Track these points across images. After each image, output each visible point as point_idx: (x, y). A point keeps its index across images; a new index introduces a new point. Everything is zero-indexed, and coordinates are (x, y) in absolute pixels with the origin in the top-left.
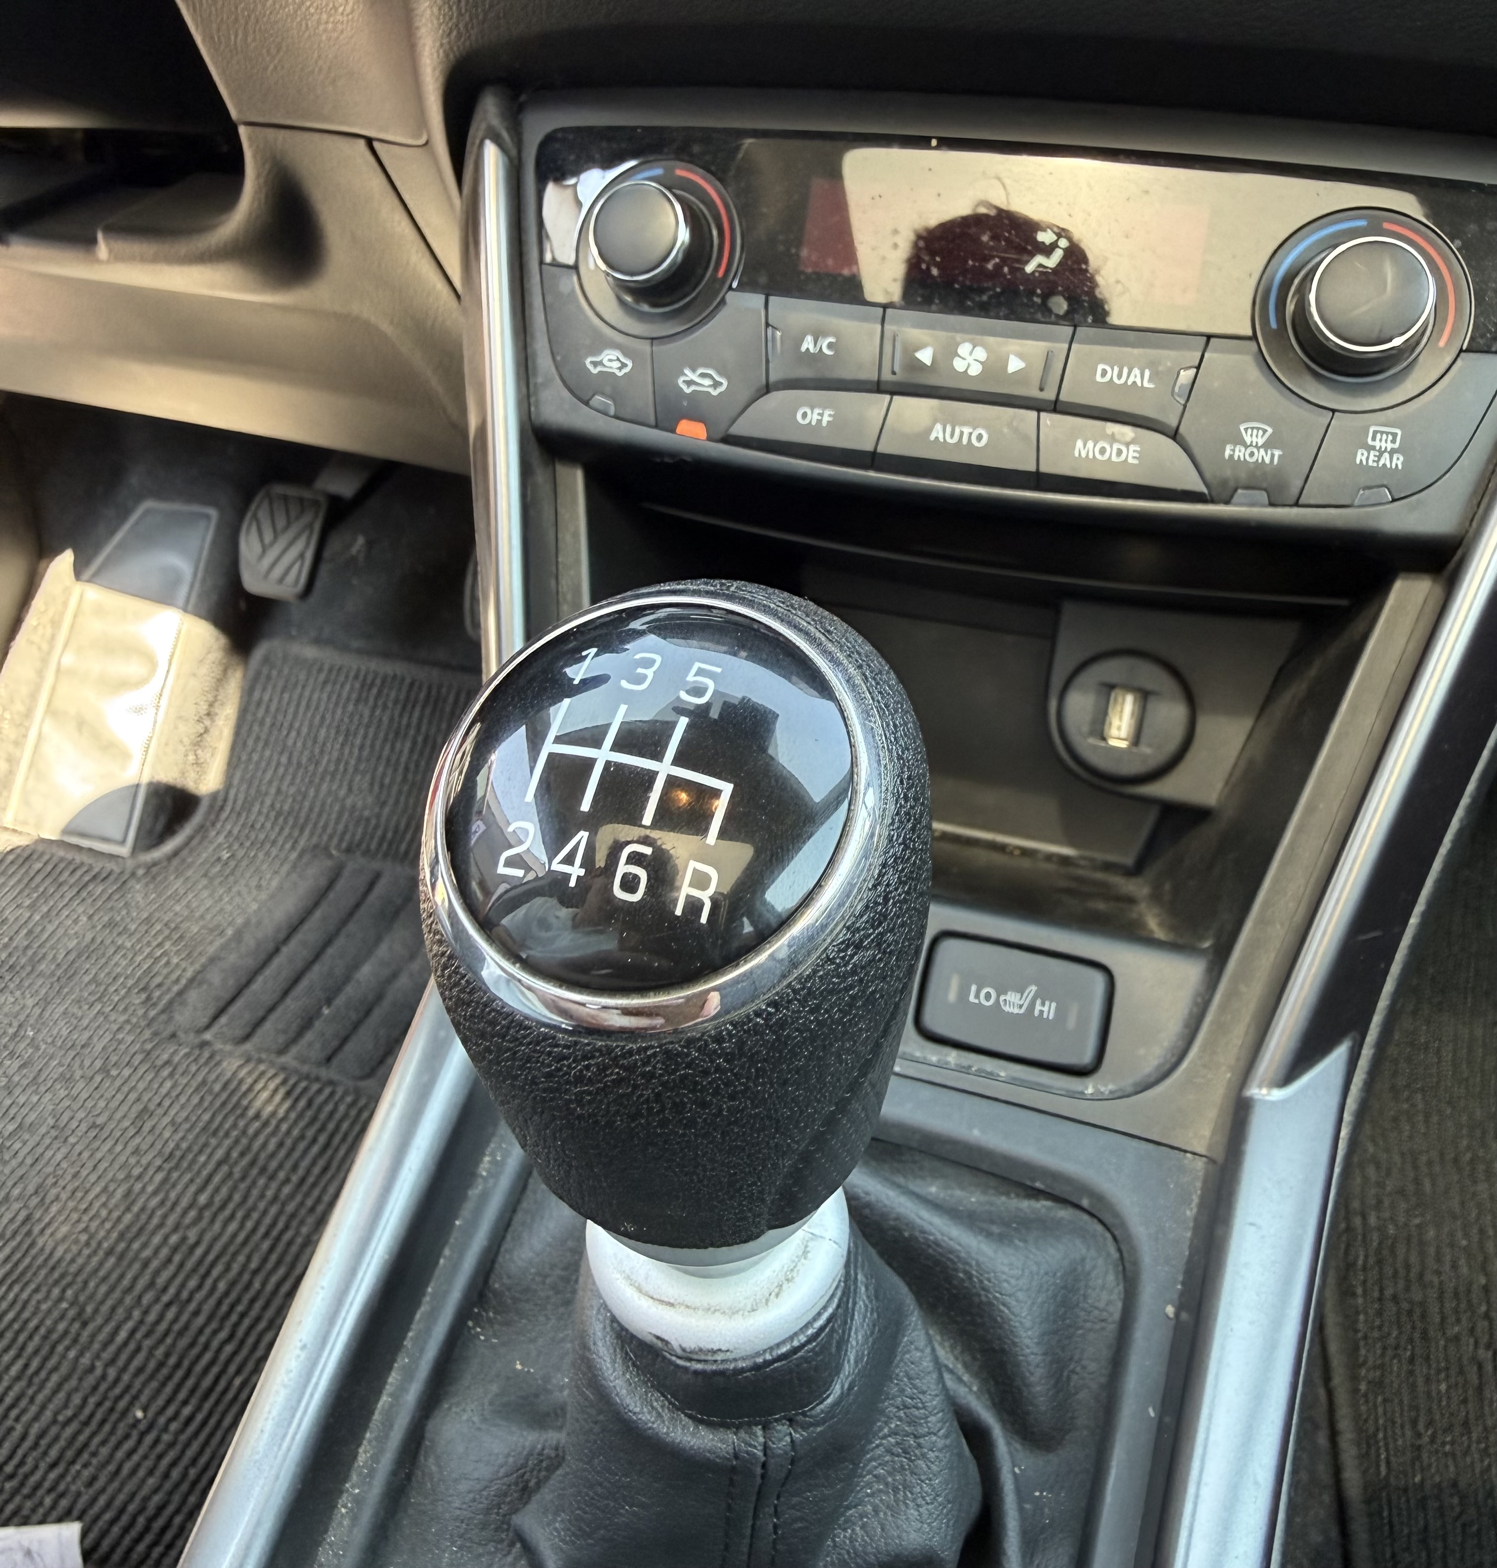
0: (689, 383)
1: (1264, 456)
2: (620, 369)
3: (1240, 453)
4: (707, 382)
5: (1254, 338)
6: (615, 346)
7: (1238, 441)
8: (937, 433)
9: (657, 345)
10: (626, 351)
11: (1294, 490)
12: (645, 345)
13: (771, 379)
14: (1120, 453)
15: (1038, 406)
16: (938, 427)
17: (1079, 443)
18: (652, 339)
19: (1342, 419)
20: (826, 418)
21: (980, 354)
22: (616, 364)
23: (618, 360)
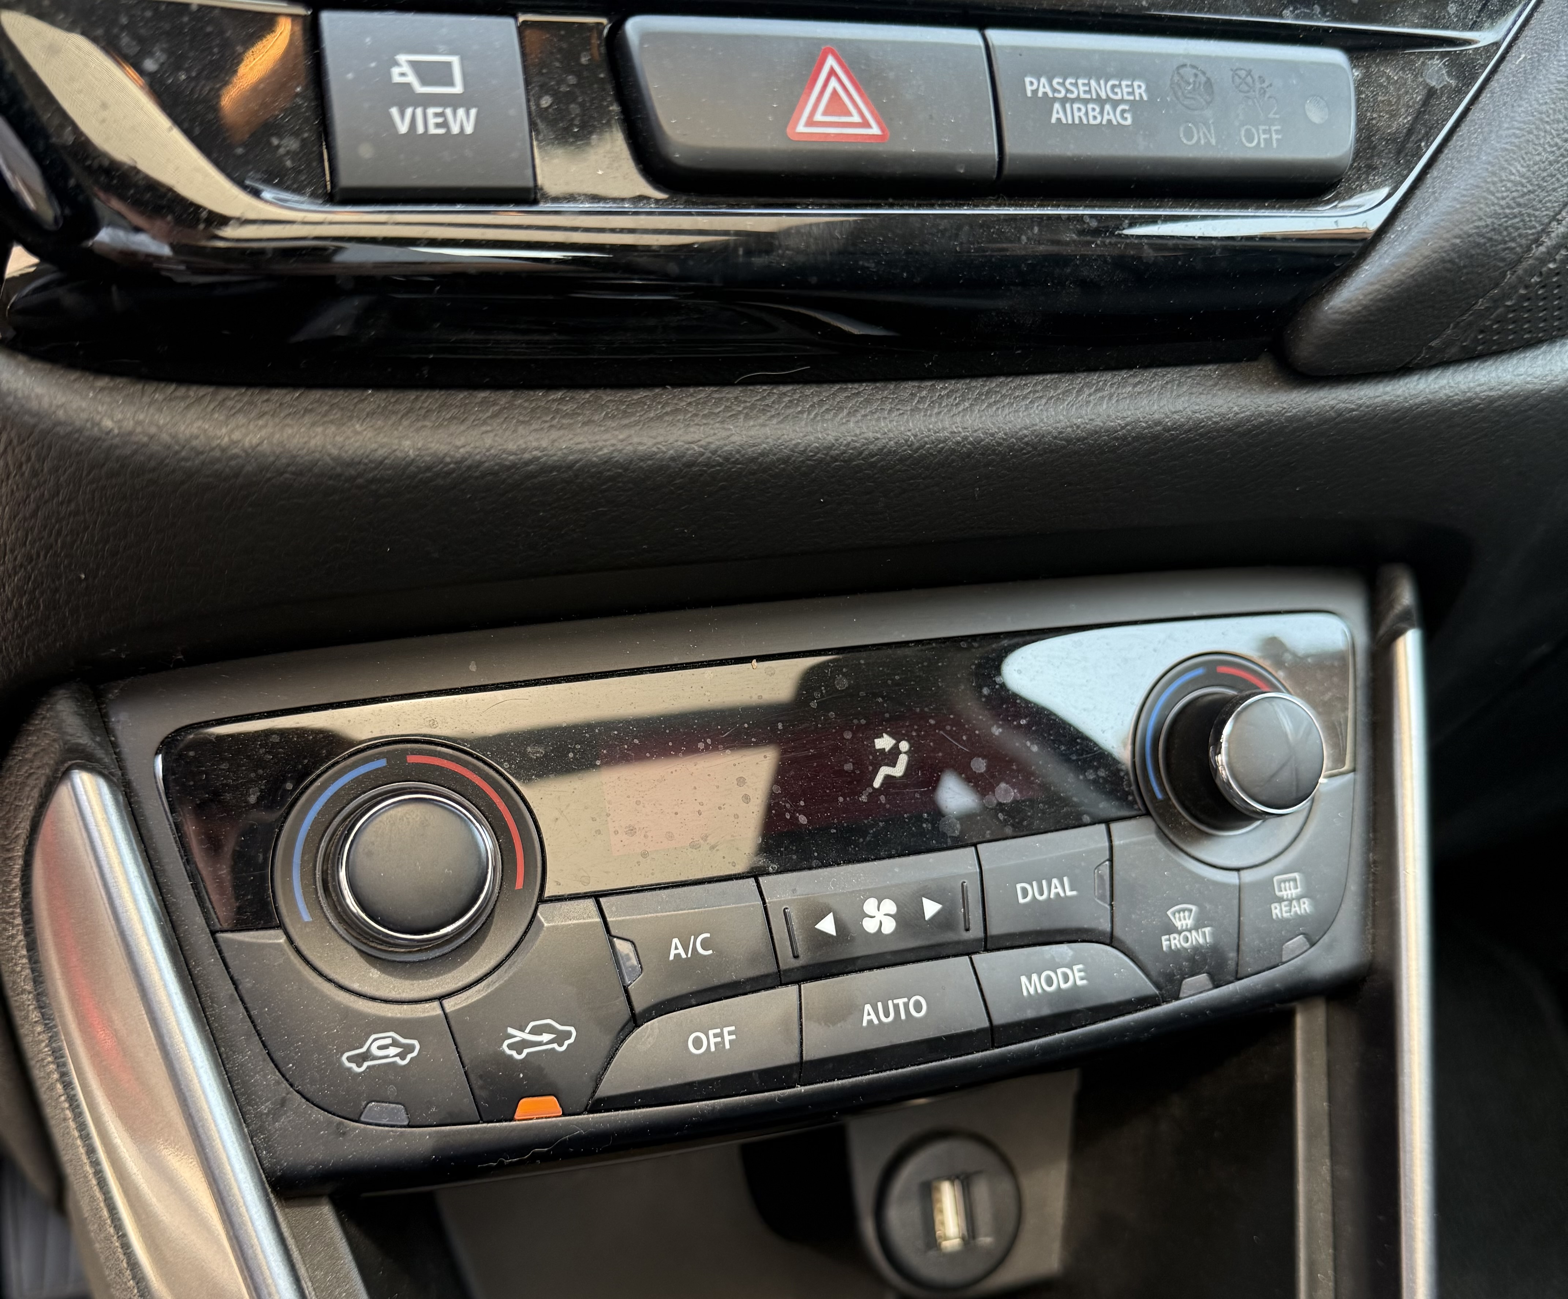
0: (519, 1046)
1: (1198, 938)
2: (402, 1056)
3: (1176, 941)
4: (546, 1037)
5: (1148, 814)
6: (384, 1025)
7: (1170, 929)
8: (869, 1015)
9: (451, 1005)
10: (404, 1027)
11: (1231, 964)
12: (433, 1010)
13: (638, 1008)
14: (1066, 978)
15: (968, 950)
16: (868, 1007)
17: (1024, 979)
18: (440, 998)
19: (1248, 877)
20: (727, 1038)
21: (890, 906)
22: (393, 1051)
23: (395, 1044)
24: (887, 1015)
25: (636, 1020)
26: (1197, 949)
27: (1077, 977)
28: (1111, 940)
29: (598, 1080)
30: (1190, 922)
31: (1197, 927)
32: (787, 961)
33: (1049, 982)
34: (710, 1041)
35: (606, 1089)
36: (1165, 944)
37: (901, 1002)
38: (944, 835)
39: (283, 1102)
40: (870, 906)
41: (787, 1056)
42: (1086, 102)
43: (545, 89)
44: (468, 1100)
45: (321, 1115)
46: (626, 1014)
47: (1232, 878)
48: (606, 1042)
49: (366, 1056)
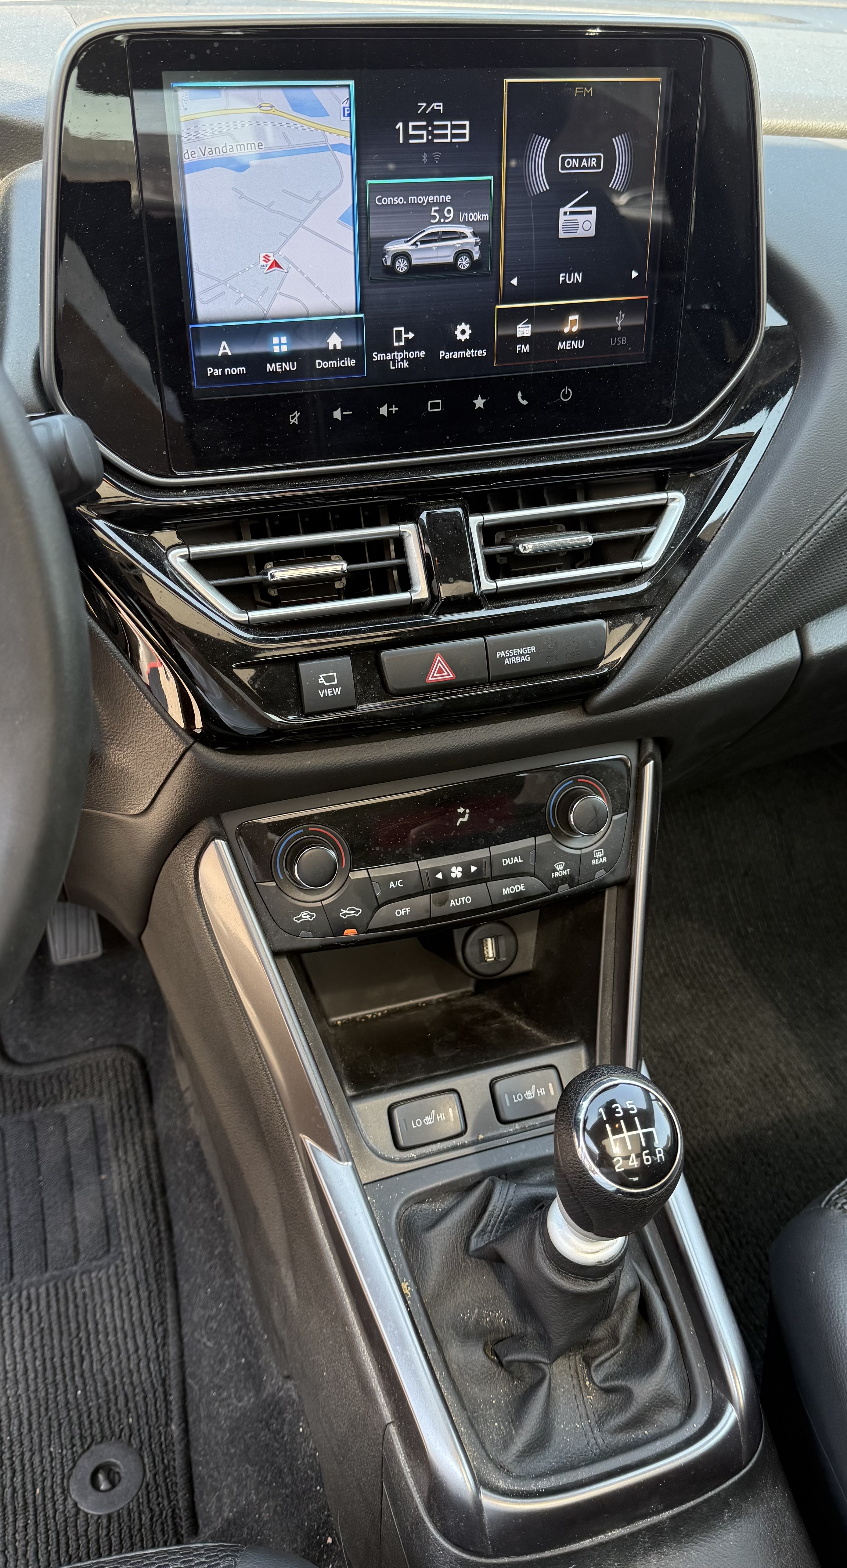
0: (345, 915)
1: (564, 873)
2: (311, 918)
3: (557, 874)
4: (353, 912)
5: (550, 833)
6: (305, 909)
7: (555, 870)
8: (452, 903)
9: (324, 903)
10: (311, 909)
11: (576, 881)
12: (319, 904)
13: (380, 903)
14: (518, 888)
15: (485, 881)
16: (452, 901)
17: (504, 890)
18: (321, 901)
19: (584, 851)
20: (408, 911)
21: (460, 869)
22: (308, 916)
23: (309, 914)
24: (458, 902)
25: (379, 907)
26: (564, 876)
27: (522, 887)
28: (534, 875)
29: (368, 924)
30: (562, 868)
31: (564, 869)
32: (426, 887)
33: (512, 890)
34: (402, 912)
35: (370, 927)
36: (553, 876)
37: (463, 899)
38: (479, 844)
39: (277, 932)
40: (453, 869)
41: (426, 916)
42: (515, 656)
43: (359, 674)
44: (330, 930)
45: (288, 935)
46: (376, 905)
47: (579, 852)
48: (370, 914)
49: (301, 918)
